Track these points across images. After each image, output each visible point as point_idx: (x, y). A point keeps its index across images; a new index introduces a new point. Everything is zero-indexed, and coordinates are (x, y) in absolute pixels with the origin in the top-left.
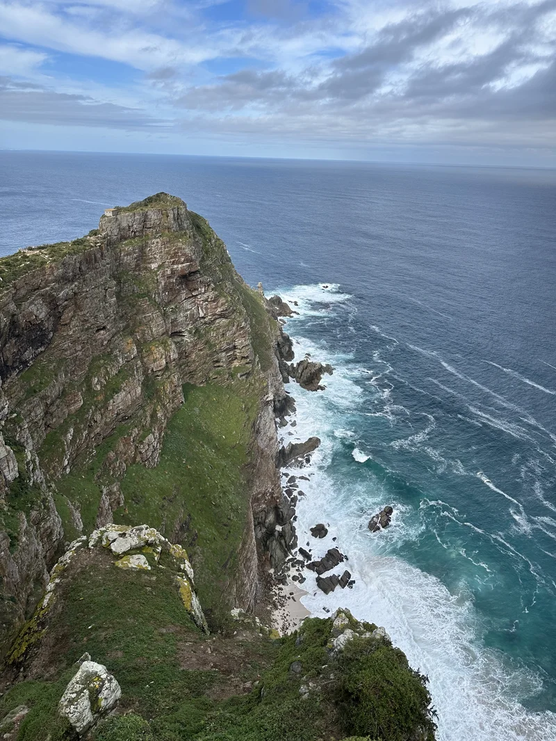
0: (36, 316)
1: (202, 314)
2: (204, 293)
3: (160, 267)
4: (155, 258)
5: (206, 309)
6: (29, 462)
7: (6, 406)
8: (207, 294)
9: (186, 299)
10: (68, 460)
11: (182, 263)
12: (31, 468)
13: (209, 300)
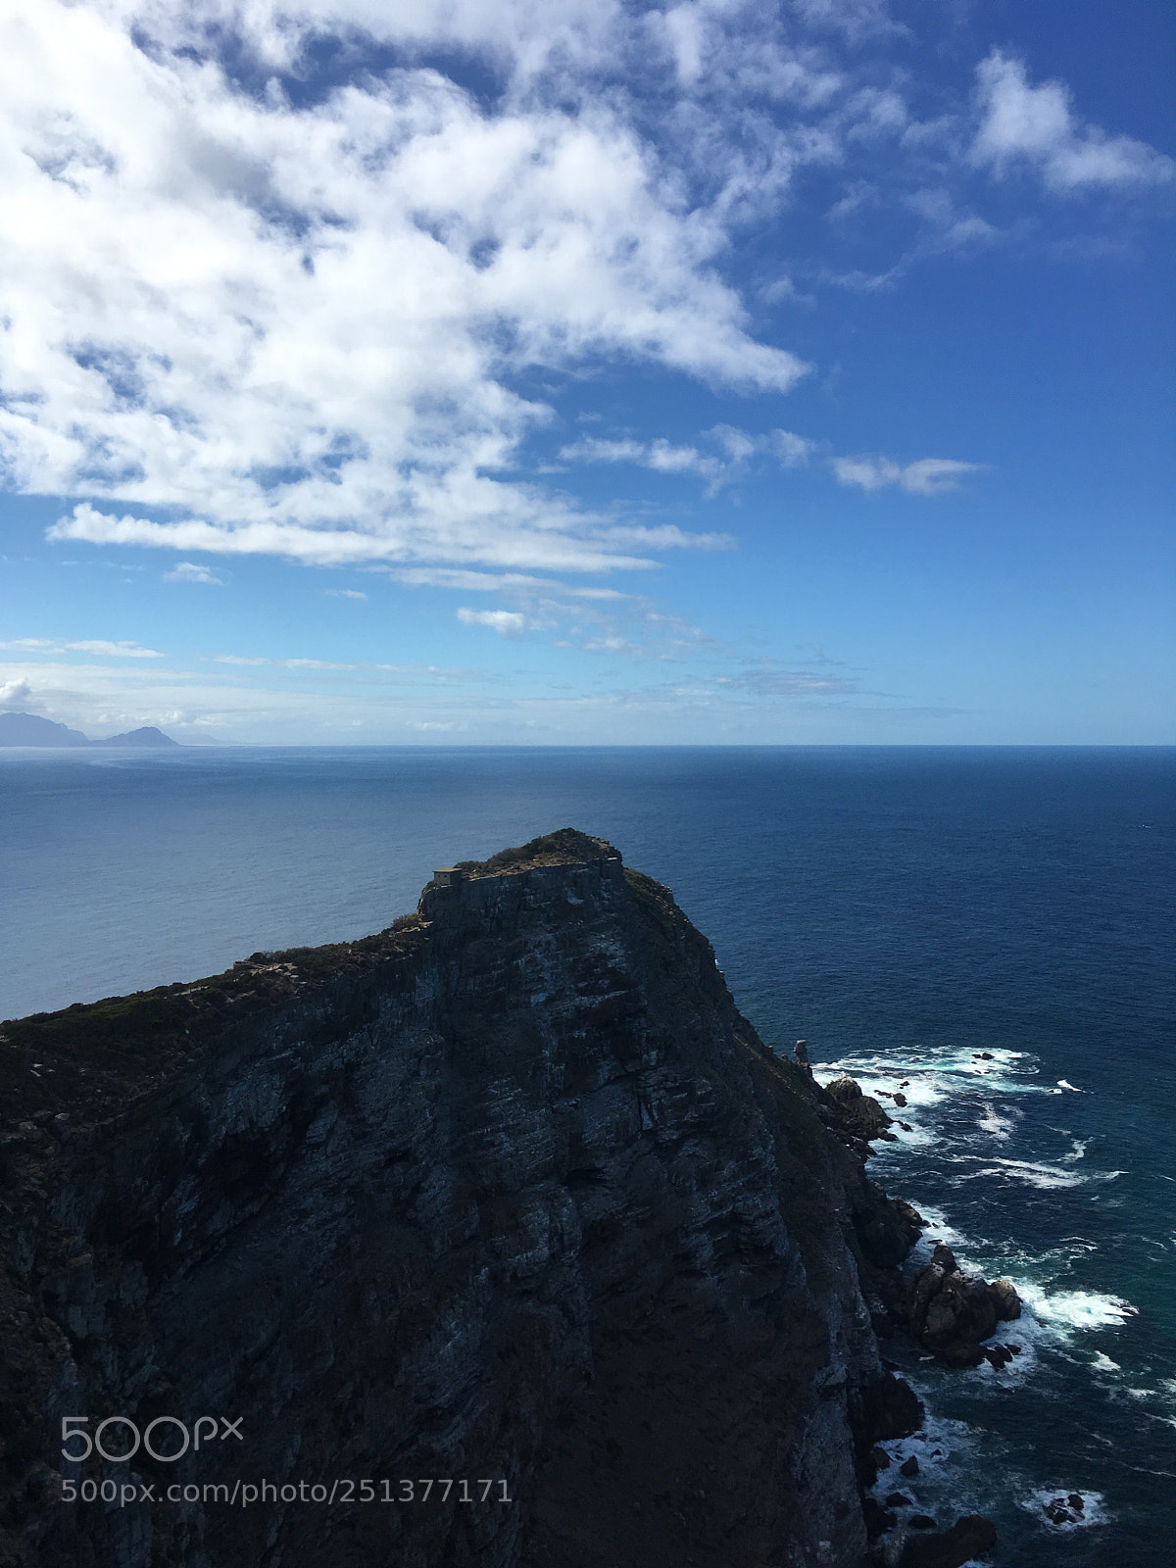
0: (251, 1121)
1: (648, 1123)
2: (654, 1068)
3: (550, 1000)
4: (541, 980)
5: (661, 1108)
6: (182, 1524)
7: (149, 1360)
8: (664, 1070)
9: (609, 1082)
10: (279, 1531)
11: (602, 993)
12: (184, 1545)
13: (670, 1084)
